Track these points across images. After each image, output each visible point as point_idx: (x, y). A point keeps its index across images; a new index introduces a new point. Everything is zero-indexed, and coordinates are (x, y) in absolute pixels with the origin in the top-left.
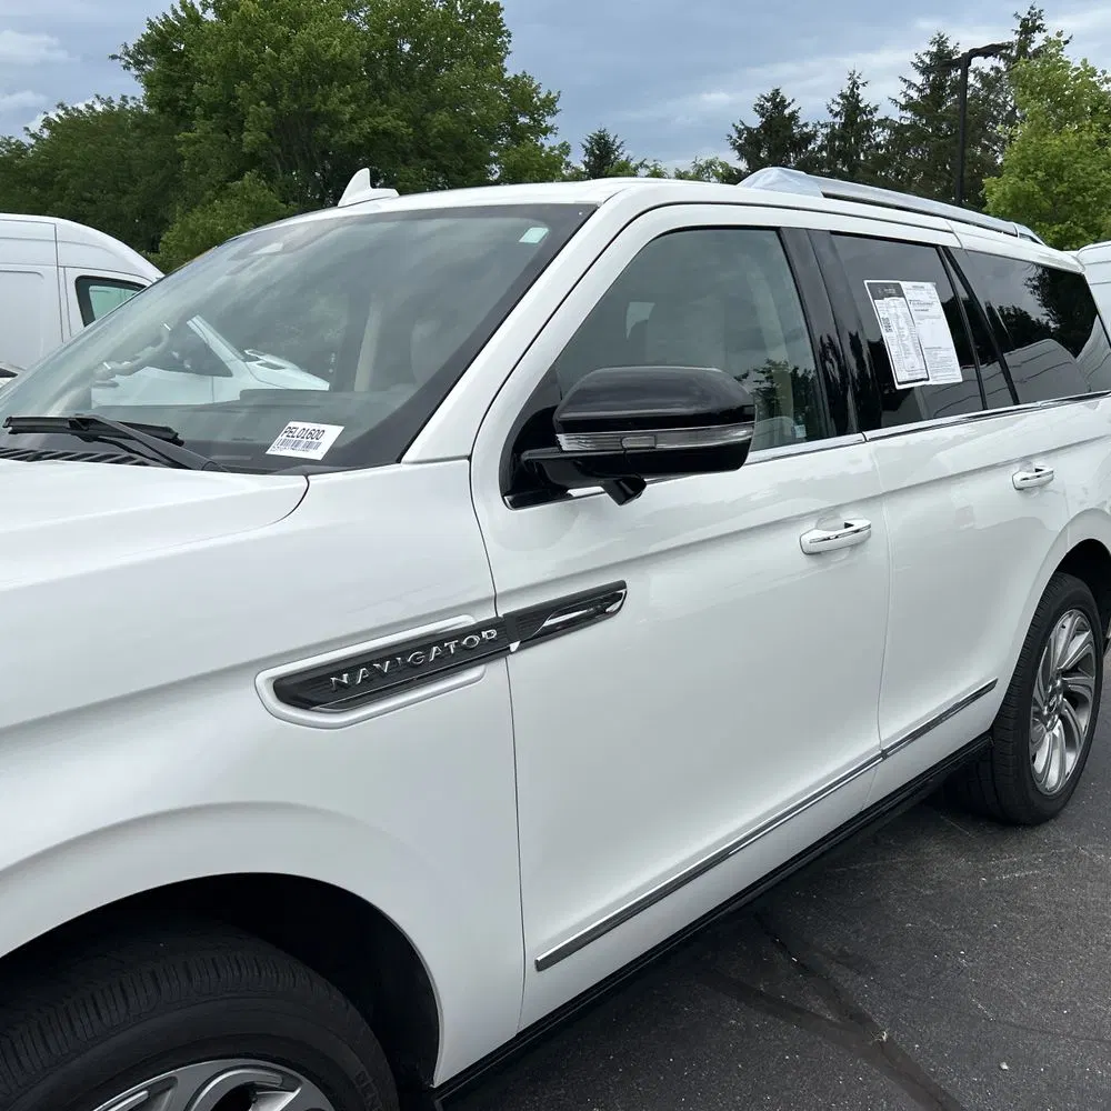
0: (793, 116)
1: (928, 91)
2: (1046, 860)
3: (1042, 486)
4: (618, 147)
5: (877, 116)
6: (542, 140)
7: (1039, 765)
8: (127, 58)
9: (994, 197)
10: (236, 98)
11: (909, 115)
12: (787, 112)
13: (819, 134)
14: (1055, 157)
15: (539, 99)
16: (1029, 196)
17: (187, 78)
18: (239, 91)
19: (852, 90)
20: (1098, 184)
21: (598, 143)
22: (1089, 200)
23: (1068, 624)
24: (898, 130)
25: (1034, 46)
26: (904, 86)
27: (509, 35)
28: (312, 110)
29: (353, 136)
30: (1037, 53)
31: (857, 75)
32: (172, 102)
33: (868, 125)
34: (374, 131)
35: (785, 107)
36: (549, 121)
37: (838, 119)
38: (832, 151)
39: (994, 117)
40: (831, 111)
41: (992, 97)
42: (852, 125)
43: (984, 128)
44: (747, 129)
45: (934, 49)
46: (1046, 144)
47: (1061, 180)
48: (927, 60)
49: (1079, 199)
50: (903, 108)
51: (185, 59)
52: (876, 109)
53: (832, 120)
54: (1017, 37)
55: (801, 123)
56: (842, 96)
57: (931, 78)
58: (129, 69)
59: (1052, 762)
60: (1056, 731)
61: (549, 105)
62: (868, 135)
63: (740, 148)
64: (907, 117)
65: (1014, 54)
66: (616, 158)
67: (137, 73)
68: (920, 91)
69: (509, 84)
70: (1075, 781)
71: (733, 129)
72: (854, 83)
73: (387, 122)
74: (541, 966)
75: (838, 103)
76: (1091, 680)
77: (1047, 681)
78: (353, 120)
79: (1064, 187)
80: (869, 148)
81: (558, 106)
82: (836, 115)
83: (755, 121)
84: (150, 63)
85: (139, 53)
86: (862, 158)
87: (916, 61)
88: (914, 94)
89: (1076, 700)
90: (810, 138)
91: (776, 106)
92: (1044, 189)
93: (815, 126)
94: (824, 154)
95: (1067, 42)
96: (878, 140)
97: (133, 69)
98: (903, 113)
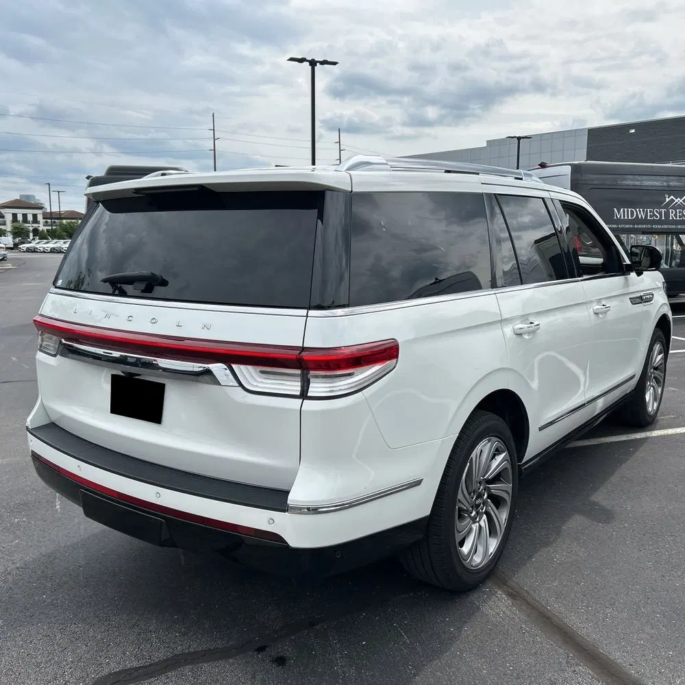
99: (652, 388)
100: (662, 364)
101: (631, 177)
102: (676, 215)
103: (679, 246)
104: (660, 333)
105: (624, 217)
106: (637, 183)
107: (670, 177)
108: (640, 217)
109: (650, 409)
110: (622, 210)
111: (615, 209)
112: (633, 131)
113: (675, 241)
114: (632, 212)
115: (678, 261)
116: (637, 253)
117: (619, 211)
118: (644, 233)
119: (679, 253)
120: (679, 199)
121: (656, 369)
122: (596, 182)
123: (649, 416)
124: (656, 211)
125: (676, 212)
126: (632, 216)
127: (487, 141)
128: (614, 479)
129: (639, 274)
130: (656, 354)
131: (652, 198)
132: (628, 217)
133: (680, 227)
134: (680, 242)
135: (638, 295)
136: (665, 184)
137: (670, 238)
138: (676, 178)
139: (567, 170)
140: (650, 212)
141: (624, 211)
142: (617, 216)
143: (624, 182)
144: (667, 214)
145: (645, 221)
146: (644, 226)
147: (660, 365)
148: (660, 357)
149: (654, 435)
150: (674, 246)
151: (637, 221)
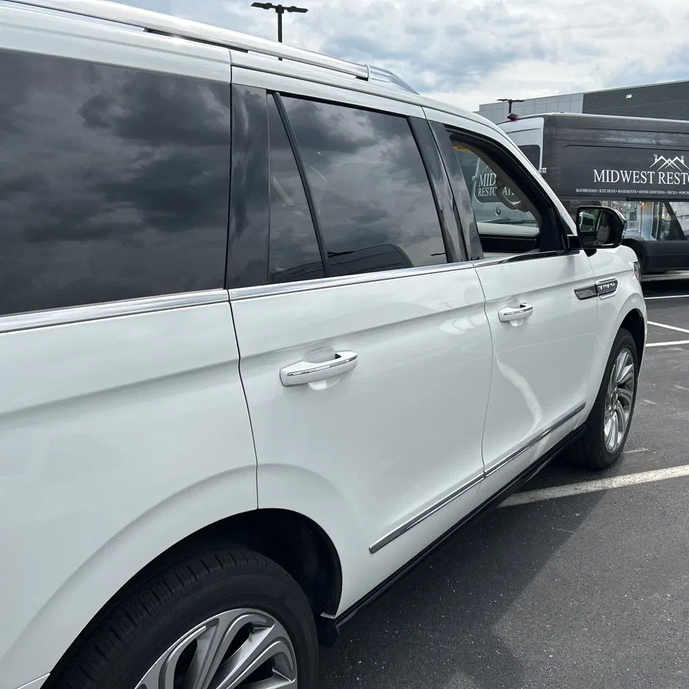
99: (615, 413)
100: (630, 378)
101: (614, 132)
102: (665, 179)
103: (668, 215)
104: (628, 336)
105: (606, 180)
106: (621, 140)
107: (661, 134)
108: (624, 180)
109: (612, 444)
110: (603, 171)
111: (595, 171)
112: (630, 96)
113: (664, 209)
114: (615, 174)
115: (667, 232)
116: (591, 220)
117: (599, 173)
118: (628, 200)
119: (669, 223)
120: (669, 160)
121: (621, 386)
122: (572, 138)
123: (609, 454)
124: (644, 174)
125: (666, 175)
126: (615, 179)
127: (480, 106)
128: (540, 579)
129: (590, 252)
130: (621, 366)
131: (640, 158)
132: (610, 180)
133: (670, 192)
134: (670, 211)
135: (591, 284)
136: (654, 142)
137: (658, 206)
138: (668, 135)
139: (540, 122)
140: (636, 174)
141: (605, 172)
142: (597, 179)
143: (607, 139)
144: (656, 177)
145: (629, 185)
146: (628, 192)
147: (627, 380)
148: (628, 368)
149: (614, 485)
150: (663, 215)
151: (621, 185)
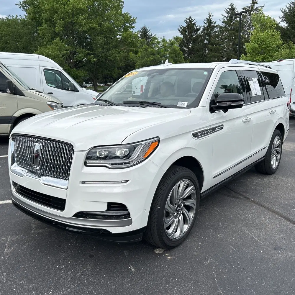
0: (194, 24)
1: (229, 18)
2: (274, 179)
3: (274, 113)
4: (149, 31)
5: (216, 24)
6: (132, 30)
7: (272, 163)
8: (20, 5)
9: (248, 48)
10: (54, 18)
11: (224, 24)
12: (193, 23)
13: (201, 28)
14: (262, 38)
15: (131, 19)
16: (256, 48)
17: (39, 12)
18: (55, 16)
19: (210, 17)
20: (272, 45)
21: (144, 30)
22: (270, 49)
23: (277, 138)
24: (221, 28)
25: (255, 7)
26: (223, 17)
27: (123, 2)
28: (74, 22)
29: (85, 29)
30: (256, 9)
31: (211, 13)
32: (35, 18)
33: (214, 27)
34: (90, 27)
35: (193, 21)
36: (134, 25)
37: (206, 25)
38: (204, 33)
39: (245, 25)
40: (204, 23)
41: (245, 20)
42: (210, 26)
43: (243, 28)
44: (183, 27)
45: (230, 7)
46: (260, 35)
47: (264, 44)
48: (228, 10)
49: (268, 49)
50: (223, 22)
51: (38, 7)
52: (216, 22)
53: (204, 25)
54: (251, 5)
55: (196, 26)
56: (207, 19)
57: (229, 15)
58: (21, 8)
59: (274, 163)
60: (274, 158)
61: (134, 21)
62: (213, 29)
63: (181, 32)
64: (223, 25)
65: (250, 9)
66: (148, 34)
67: (23, 9)
68: (227, 18)
69: (123, 15)
70: (278, 167)
71: (179, 27)
72: (210, 15)
73: (94, 25)
74: (214, 178)
75: (206, 21)
76: (280, 149)
77: (274, 149)
78: (85, 24)
79: (264, 46)
80: (214, 32)
81: (136, 21)
82: (205, 24)
83: (185, 25)
84: (26, 7)
85: (24, 4)
86: (212, 35)
87: (226, 10)
88: (226, 19)
89: (278, 153)
90: (199, 29)
91: (190, 21)
92: (260, 46)
93: (200, 26)
94: (203, 34)
95: (263, 6)
96: (216, 30)
97: (22, 8)
98: (223, 24)
